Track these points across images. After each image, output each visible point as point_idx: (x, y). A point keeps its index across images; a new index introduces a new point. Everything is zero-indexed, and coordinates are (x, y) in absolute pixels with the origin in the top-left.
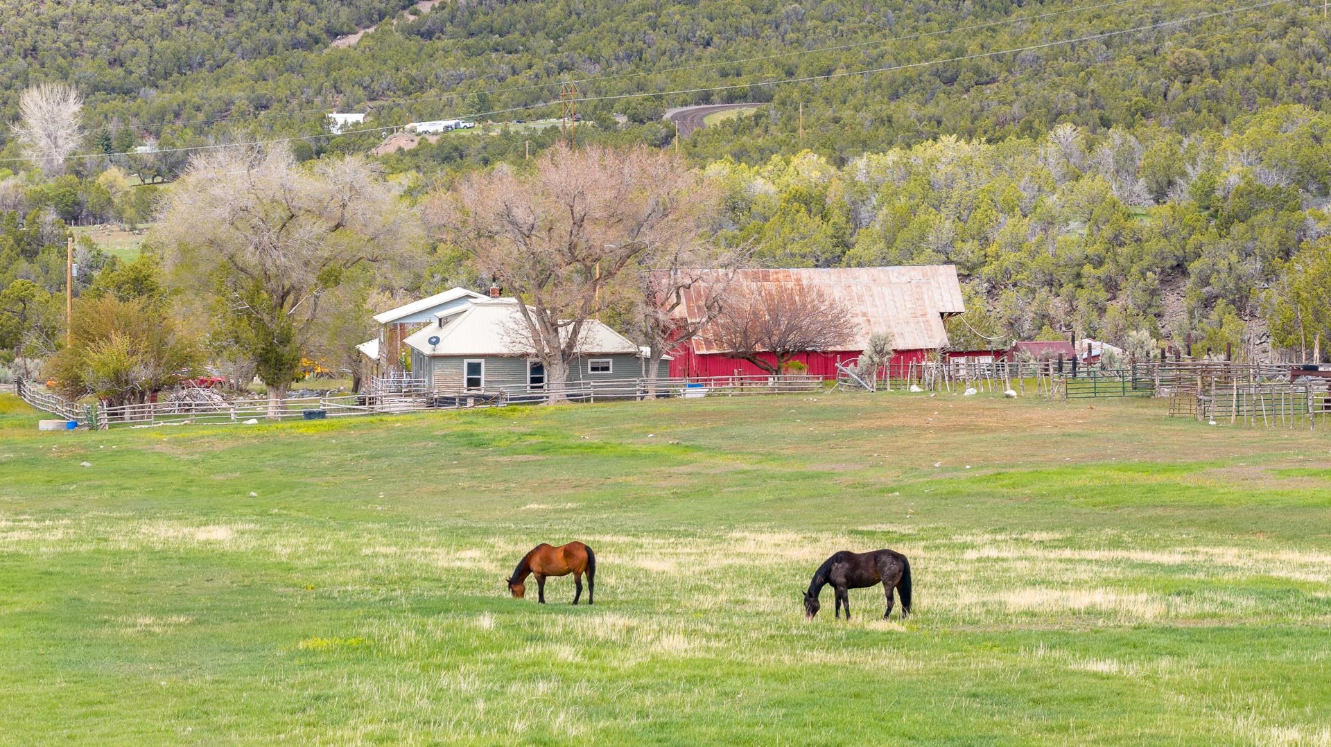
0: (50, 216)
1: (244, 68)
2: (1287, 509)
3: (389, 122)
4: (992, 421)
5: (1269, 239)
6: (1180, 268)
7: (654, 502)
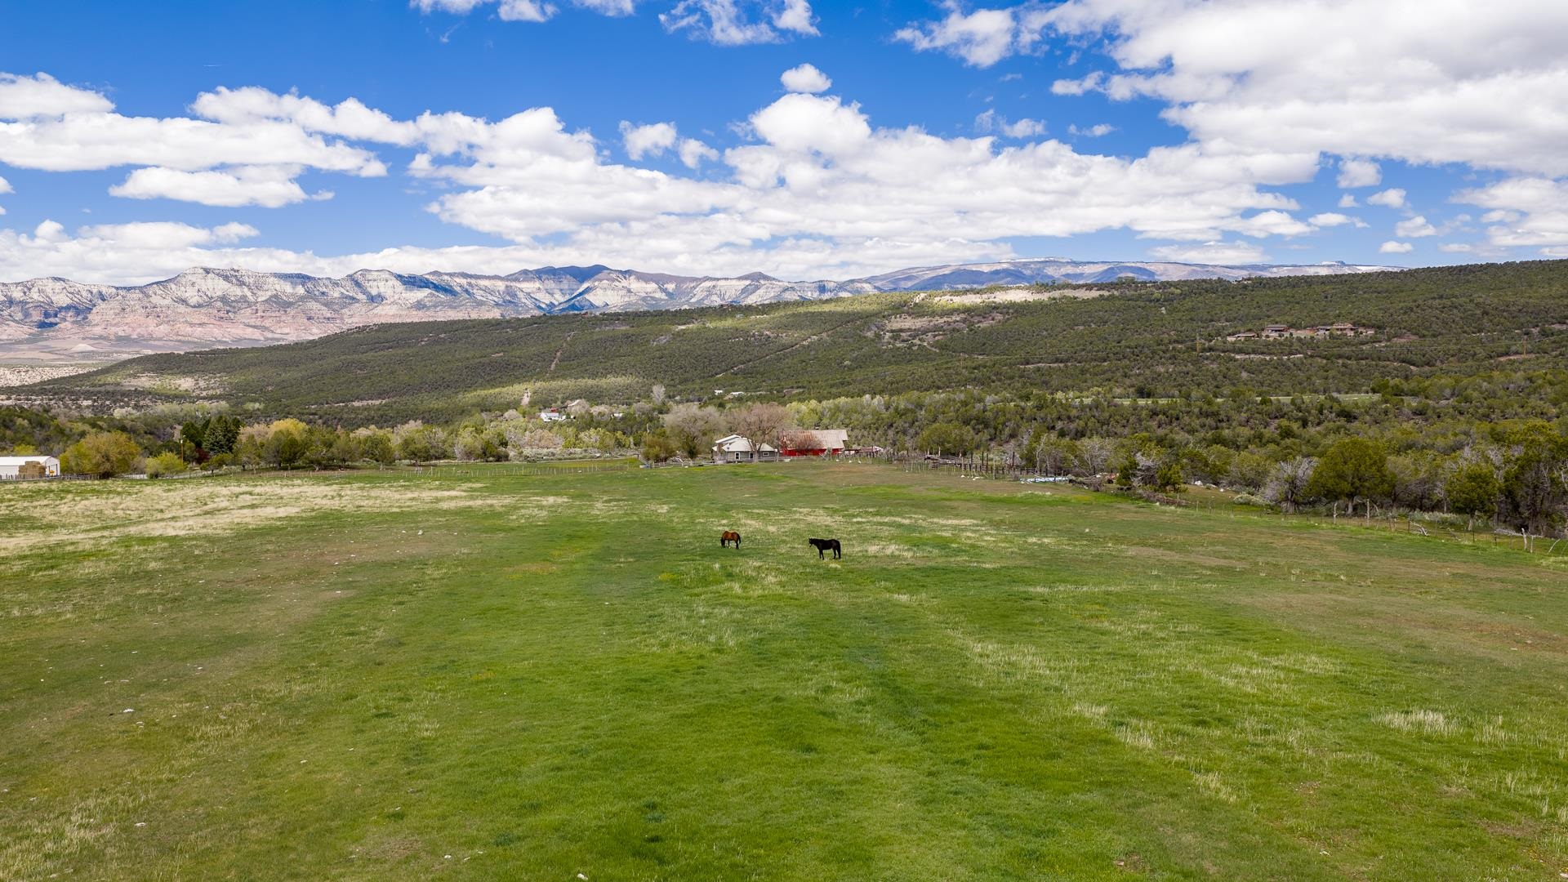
0: (656, 413)
1: (698, 381)
2: (931, 501)
3: (728, 392)
4: (855, 470)
5: (910, 419)
6: (892, 425)
7: (775, 494)
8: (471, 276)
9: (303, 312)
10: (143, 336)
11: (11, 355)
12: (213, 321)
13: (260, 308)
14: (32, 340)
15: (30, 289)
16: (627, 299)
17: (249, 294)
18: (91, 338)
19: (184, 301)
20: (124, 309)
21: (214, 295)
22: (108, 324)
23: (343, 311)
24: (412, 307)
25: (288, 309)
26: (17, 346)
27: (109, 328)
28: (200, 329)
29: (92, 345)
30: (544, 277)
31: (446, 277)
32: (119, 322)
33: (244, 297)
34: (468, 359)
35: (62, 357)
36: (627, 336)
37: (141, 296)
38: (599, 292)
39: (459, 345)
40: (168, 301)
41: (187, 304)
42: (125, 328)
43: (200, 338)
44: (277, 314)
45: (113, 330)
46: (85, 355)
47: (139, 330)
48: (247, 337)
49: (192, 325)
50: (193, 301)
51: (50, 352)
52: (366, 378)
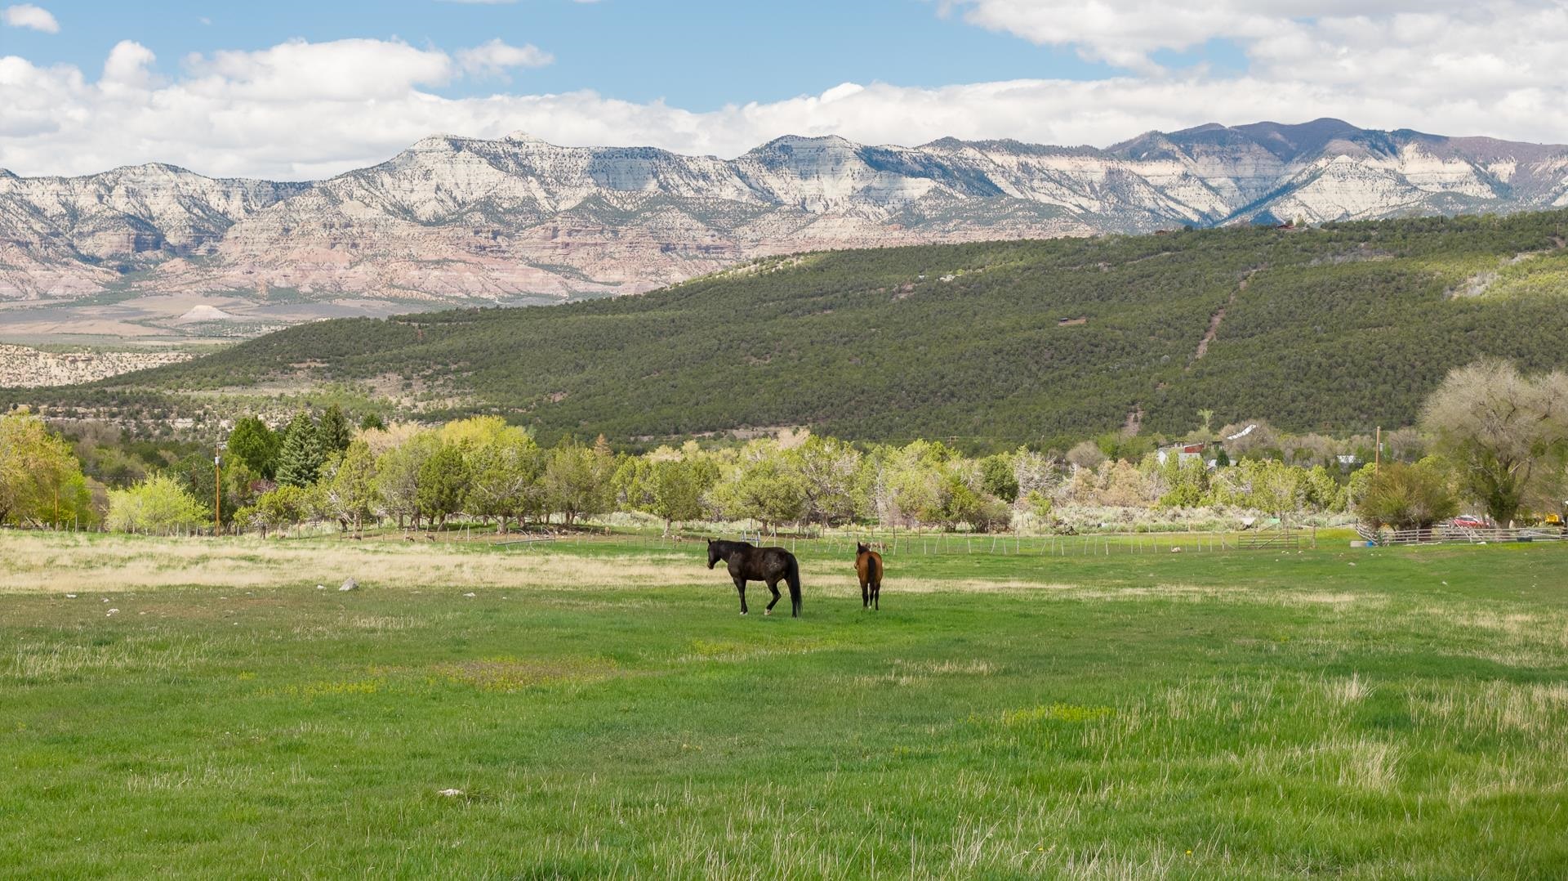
8: (1027, 149)
9: (654, 233)
10: (322, 289)
11: (69, 326)
12: (463, 255)
13: (563, 225)
14: (109, 297)
15: (110, 190)
16: (1395, 200)
17: (540, 195)
18: (221, 294)
19: (407, 212)
20: (287, 230)
21: (468, 199)
22: (256, 263)
23: (739, 231)
24: (891, 222)
25: (622, 228)
26: (79, 310)
27: (257, 270)
28: (437, 273)
29: (221, 308)
30: (1197, 149)
31: (970, 153)
32: (276, 260)
33: (531, 201)
34: (1002, 331)
35: (162, 332)
36: (1387, 278)
37: (322, 201)
38: (1328, 182)
39: (983, 300)
40: (376, 212)
41: (415, 219)
42: (289, 271)
43: (437, 294)
44: (598, 238)
45: (265, 275)
46: (207, 328)
47: (313, 276)
48: (532, 289)
49: (420, 263)
50: (426, 212)
51: (140, 322)
52: (767, 374)
